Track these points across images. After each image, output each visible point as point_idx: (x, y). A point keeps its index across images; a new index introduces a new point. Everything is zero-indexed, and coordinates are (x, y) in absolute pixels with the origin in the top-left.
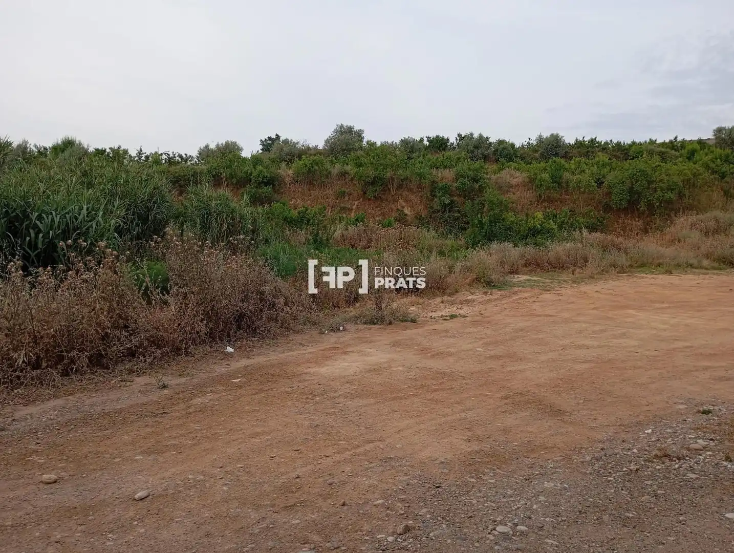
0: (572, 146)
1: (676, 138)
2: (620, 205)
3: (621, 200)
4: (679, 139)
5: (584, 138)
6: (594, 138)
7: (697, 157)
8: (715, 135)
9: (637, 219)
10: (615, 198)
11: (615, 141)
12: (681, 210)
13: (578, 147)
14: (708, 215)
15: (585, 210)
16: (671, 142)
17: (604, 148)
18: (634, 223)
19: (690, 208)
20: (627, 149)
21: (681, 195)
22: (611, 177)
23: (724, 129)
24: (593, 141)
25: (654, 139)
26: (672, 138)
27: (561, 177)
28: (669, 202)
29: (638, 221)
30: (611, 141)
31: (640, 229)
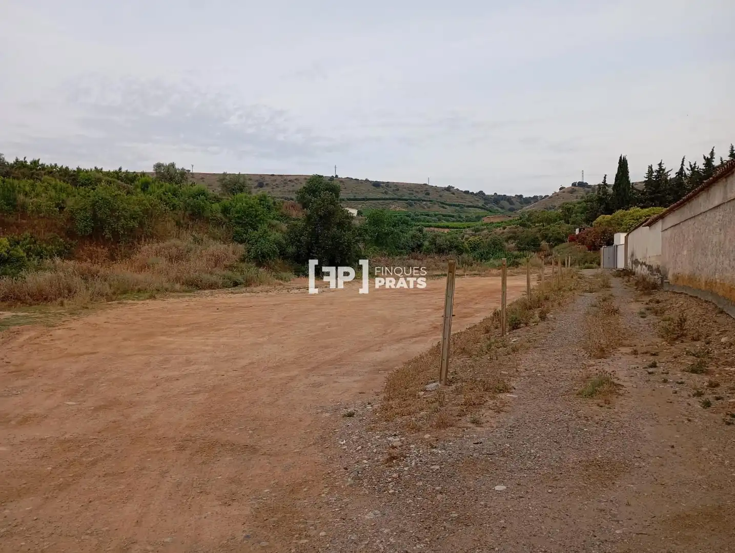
0: (12, 166)
1: (120, 169)
2: (85, 232)
3: (85, 227)
4: (123, 170)
5: (25, 158)
6: (37, 159)
7: (150, 189)
8: (156, 170)
9: (102, 247)
10: (81, 225)
11: (59, 165)
12: (143, 239)
13: (20, 168)
14: (167, 243)
15: (49, 235)
16: (116, 172)
17: (51, 171)
18: (99, 250)
19: (151, 237)
20: (74, 175)
21: (141, 224)
22: (70, 203)
23: (162, 165)
24: (35, 163)
25: (99, 168)
26: (117, 169)
27: (15, 199)
28: (132, 230)
29: (103, 248)
30: (56, 165)
31: (106, 257)
